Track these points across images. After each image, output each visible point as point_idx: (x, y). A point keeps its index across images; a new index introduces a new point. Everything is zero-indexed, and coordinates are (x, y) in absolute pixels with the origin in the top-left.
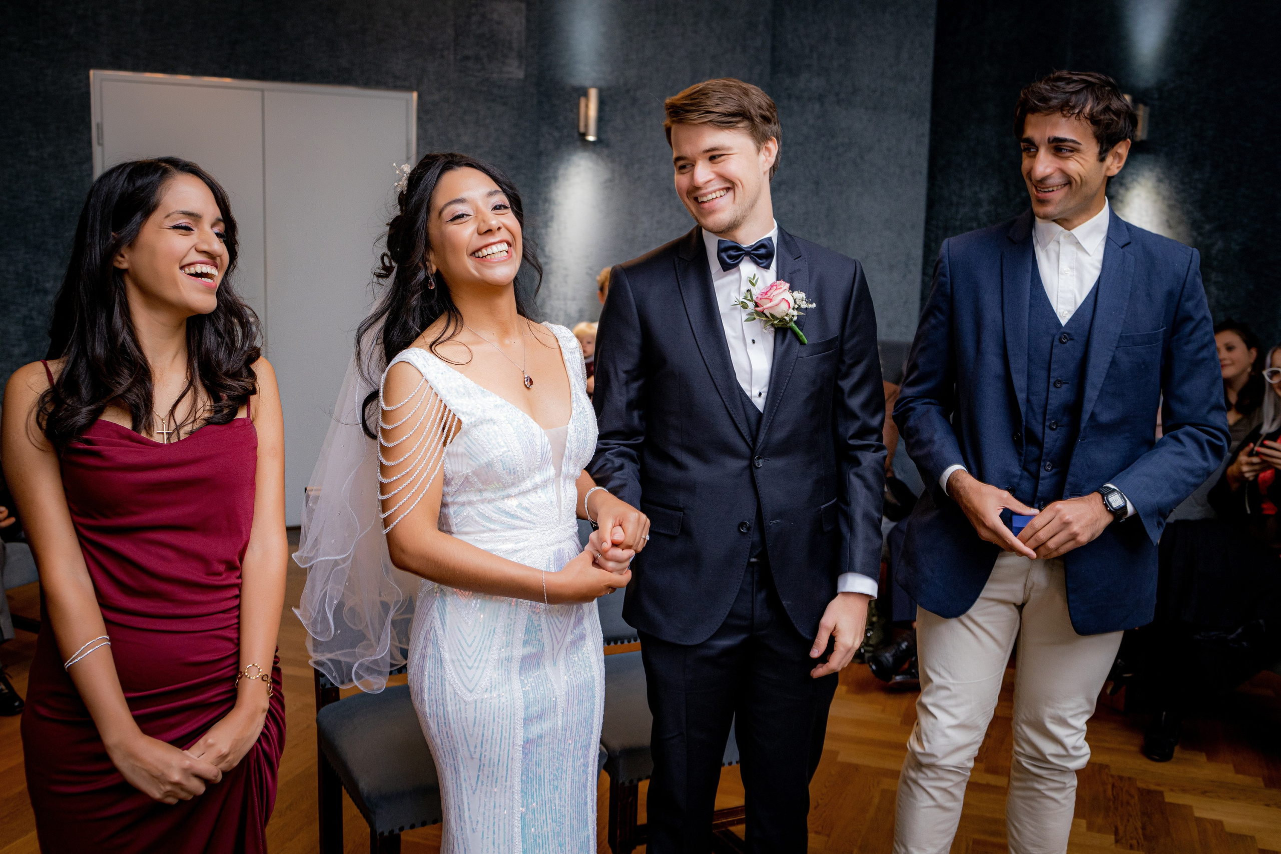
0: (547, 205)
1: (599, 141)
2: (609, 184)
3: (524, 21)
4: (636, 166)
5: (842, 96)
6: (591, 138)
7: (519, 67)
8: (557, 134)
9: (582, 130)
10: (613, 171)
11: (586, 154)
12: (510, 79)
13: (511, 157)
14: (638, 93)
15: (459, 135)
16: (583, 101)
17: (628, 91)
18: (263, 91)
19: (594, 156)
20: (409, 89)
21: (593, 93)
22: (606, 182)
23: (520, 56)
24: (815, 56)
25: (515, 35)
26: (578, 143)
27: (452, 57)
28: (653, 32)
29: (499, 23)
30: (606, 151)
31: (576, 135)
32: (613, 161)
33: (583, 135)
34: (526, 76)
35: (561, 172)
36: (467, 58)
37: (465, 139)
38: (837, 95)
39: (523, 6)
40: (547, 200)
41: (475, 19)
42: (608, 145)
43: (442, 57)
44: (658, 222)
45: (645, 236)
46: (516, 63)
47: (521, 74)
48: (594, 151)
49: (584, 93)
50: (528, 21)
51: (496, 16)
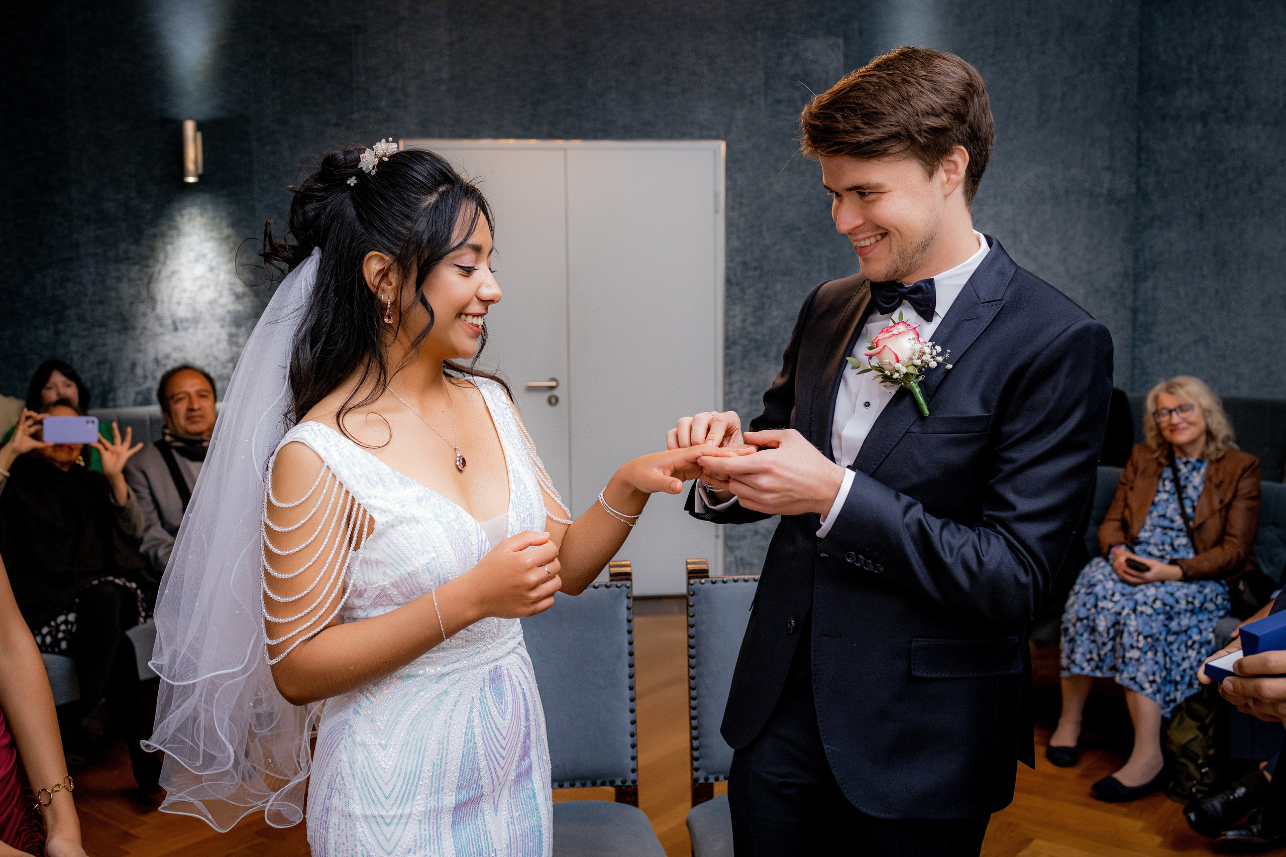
3: (841, 58)
5: (1233, 111)
18: (565, 150)
20: (717, 137)
24: (1195, 67)
27: (762, 102)
28: (993, 56)
29: (812, 62)
36: (779, 102)
37: (778, 188)
38: (1226, 110)
39: (841, 41)
41: (787, 59)
43: (752, 102)
50: (846, 56)
51: (810, 55)
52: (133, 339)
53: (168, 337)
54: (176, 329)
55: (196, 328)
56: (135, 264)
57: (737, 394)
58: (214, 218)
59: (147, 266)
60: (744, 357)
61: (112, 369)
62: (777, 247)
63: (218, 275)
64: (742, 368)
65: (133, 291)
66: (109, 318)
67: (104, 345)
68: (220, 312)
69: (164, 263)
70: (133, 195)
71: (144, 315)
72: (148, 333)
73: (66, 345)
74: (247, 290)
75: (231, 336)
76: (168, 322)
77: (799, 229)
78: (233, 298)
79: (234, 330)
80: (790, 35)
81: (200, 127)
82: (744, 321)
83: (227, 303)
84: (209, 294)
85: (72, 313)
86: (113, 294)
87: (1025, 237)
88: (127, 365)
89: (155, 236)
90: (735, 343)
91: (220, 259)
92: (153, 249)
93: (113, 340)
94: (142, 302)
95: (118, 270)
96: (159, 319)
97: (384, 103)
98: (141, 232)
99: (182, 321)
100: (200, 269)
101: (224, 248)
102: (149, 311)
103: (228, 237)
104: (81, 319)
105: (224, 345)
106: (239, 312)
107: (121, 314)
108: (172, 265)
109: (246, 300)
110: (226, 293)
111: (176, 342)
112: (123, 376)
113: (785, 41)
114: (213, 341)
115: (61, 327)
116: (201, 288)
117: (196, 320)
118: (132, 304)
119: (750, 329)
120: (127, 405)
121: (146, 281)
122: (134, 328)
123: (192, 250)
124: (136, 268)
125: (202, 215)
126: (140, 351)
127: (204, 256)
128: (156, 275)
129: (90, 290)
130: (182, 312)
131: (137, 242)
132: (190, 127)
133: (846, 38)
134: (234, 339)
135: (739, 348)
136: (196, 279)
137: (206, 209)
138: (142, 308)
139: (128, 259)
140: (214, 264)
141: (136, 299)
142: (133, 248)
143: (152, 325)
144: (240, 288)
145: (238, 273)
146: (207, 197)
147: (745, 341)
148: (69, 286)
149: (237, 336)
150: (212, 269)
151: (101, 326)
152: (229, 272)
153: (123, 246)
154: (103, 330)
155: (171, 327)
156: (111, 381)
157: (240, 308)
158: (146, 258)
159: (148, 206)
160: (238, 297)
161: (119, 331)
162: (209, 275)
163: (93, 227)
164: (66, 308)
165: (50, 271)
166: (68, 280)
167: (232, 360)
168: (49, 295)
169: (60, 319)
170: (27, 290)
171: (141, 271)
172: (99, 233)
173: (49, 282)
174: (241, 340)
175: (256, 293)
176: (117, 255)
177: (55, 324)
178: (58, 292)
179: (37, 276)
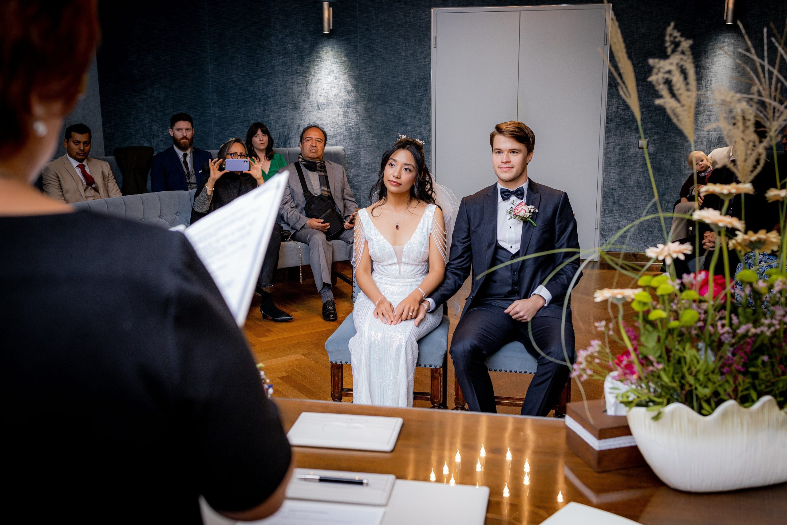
6: (729, 23)
8: (708, 23)
9: (724, 18)
18: (520, 11)
26: (723, 27)
31: (721, 22)
33: (725, 22)
48: (732, 33)
52: (298, 113)
53: (315, 113)
54: (319, 109)
55: (328, 109)
57: (612, 150)
58: (338, 52)
59: (306, 77)
60: (617, 128)
61: (289, 128)
62: (640, 65)
63: (339, 81)
64: (615, 135)
65: (299, 89)
66: (288, 103)
67: (286, 116)
68: (340, 100)
69: (314, 75)
70: (300, 40)
71: (304, 101)
72: (306, 111)
73: (268, 116)
74: (353, 89)
75: (345, 112)
76: (315, 105)
78: (346, 93)
79: (346, 110)
81: (331, 5)
82: (618, 108)
83: (343, 96)
84: (335, 91)
85: (271, 100)
86: (290, 91)
88: (296, 126)
89: (310, 62)
90: (611, 120)
91: (340, 73)
92: (309, 68)
93: (290, 114)
94: (303, 95)
95: (292, 79)
96: (311, 103)
98: (303, 59)
99: (321, 105)
100: (331, 78)
101: (343, 67)
102: (306, 100)
103: (345, 61)
104: (275, 103)
105: (341, 117)
106: (349, 100)
107: (293, 101)
108: (318, 76)
109: (352, 94)
110: (343, 90)
111: (319, 115)
112: (294, 132)
114: (336, 115)
115: (266, 107)
116: (331, 88)
117: (328, 104)
118: (299, 96)
119: (621, 112)
120: (296, 146)
121: (305, 84)
122: (299, 108)
123: (327, 69)
124: (301, 77)
125: (332, 50)
126: (302, 120)
127: (333, 71)
128: (310, 81)
129: (280, 89)
130: (322, 100)
131: (301, 64)
132: (326, 5)
134: (346, 114)
135: (614, 123)
136: (329, 83)
137: (334, 47)
138: (303, 98)
139: (297, 73)
140: (337, 76)
141: (300, 93)
142: (299, 67)
143: (308, 107)
144: (350, 89)
145: (350, 80)
146: (334, 41)
147: (618, 120)
148: (270, 86)
149: (348, 113)
150: (336, 78)
151: (284, 107)
152: (345, 80)
153: (295, 67)
154: (285, 109)
155: (317, 108)
156: (288, 134)
157: (350, 98)
158: (306, 72)
159: (306, 46)
160: (349, 93)
161: (292, 110)
162: (335, 81)
163: (281, 57)
164: (269, 97)
165: (262, 79)
166: (270, 84)
167: (345, 124)
168: (261, 91)
169: (266, 103)
170: (251, 89)
171: (303, 79)
172: (284, 60)
173: (261, 84)
174: (350, 115)
175: (357, 91)
176: (292, 71)
177: (264, 105)
178: (265, 90)
179: (256, 81)
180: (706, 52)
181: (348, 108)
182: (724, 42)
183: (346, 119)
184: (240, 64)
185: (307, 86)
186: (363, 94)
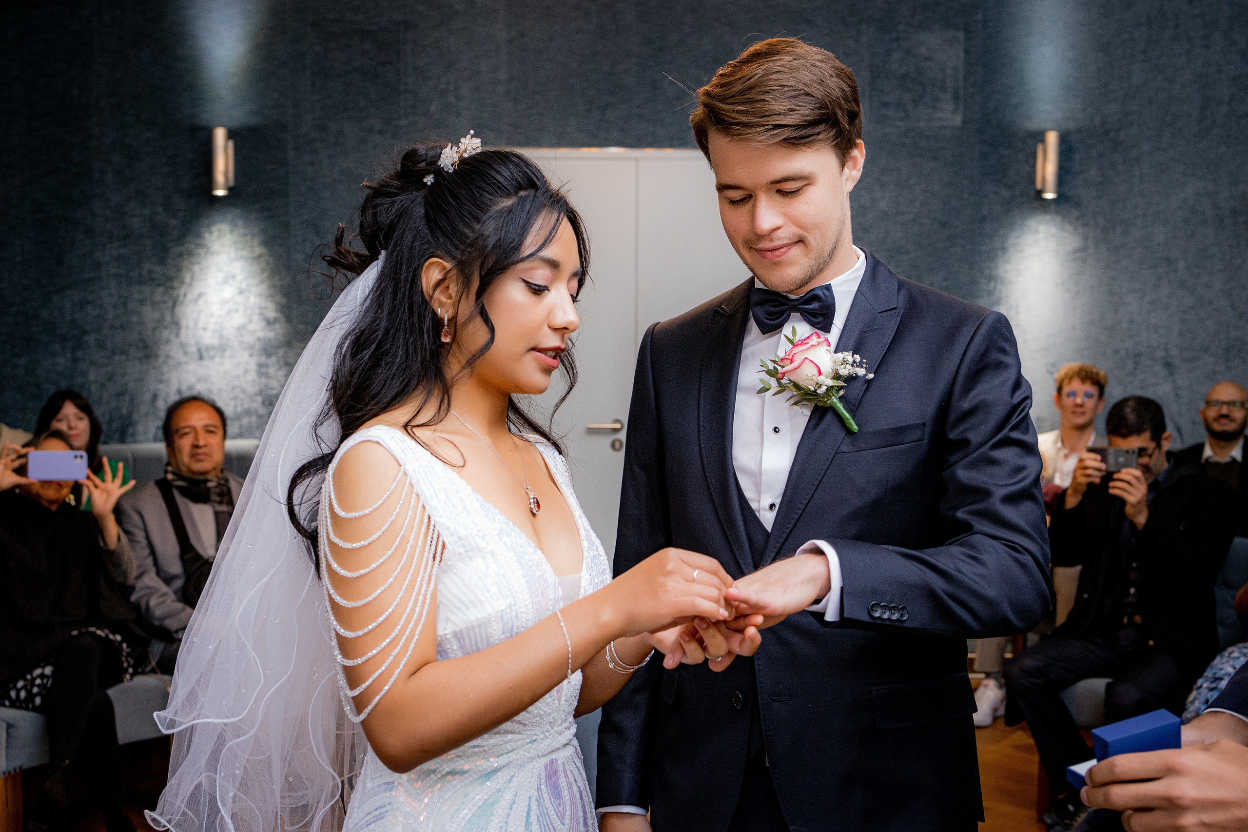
0: (992, 284)
1: (1063, 198)
2: (1080, 255)
3: (961, 54)
4: (1119, 230)
6: (1049, 196)
7: (955, 111)
8: (1006, 193)
9: (1039, 186)
10: (1085, 238)
11: (1048, 217)
12: (943, 127)
13: (943, 225)
14: (1122, 134)
15: (874, 200)
16: (1040, 148)
17: (1107, 132)
18: (636, 160)
19: (1058, 219)
21: (1052, 138)
22: (1075, 251)
23: (956, 98)
25: (950, 72)
26: (1036, 204)
28: (1144, 52)
29: (927, 59)
30: (1075, 213)
31: (1032, 193)
32: (1085, 225)
33: (1039, 193)
34: (964, 122)
35: (1012, 241)
36: (886, 105)
37: (883, 205)
39: (961, 35)
40: (991, 278)
41: (896, 56)
42: (1077, 205)
44: (1152, 303)
45: (1131, 321)
46: (950, 107)
47: (958, 120)
48: (1057, 213)
49: (1039, 137)
50: (967, 52)
51: (923, 51)
52: (154, 368)
53: (192, 367)
54: (201, 358)
55: (223, 357)
56: (159, 285)
58: (245, 235)
59: (172, 288)
61: (132, 401)
63: (248, 299)
65: (156, 315)
66: (130, 345)
67: (124, 374)
68: (249, 339)
69: (190, 285)
70: (159, 209)
71: (168, 342)
72: (171, 362)
73: (84, 374)
74: (278, 315)
75: (260, 366)
76: (193, 349)
77: (907, 253)
78: (263, 323)
79: (263, 359)
80: (901, 27)
81: (232, 135)
83: (257, 330)
84: (238, 319)
85: (91, 338)
86: (134, 319)
87: (1181, 265)
88: (148, 397)
89: (181, 255)
91: (251, 281)
92: (179, 269)
93: (133, 369)
94: (166, 327)
95: (141, 292)
96: (183, 346)
97: (433, 108)
98: (166, 250)
99: (207, 349)
100: (229, 292)
101: (256, 268)
102: (173, 337)
103: (261, 255)
104: (101, 346)
105: (252, 376)
106: (269, 340)
107: (143, 341)
108: (199, 287)
109: (278, 326)
110: (256, 318)
111: (201, 372)
112: (143, 409)
113: (894, 35)
114: (241, 371)
115: (79, 354)
116: (229, 312)
117: (222, 348)
118: (155, 329)
121: (170, 304)
122: (157, 356)
123: (220, 270)
124: (160, 290)
125: (232, 232)
126: (161, 382)
127: (234, 277)
128: (181, 298)
129: (111, 314)
130: (208, 339)
131: (162, 261)
132: (220, 135)
133: (967, 31)
134: (263, 370)
136: (224, 302)
137: (237, 226)
138: (166, 334)
139: (152, 280)
140: (244, 286)
141: (160, 324)
142: (158, 268)
143: (176, 353)
144: (272, 314)
145: (271, 296)
146: (237, 212)
148: (89, 309)
149: (267, 366)
150: (241, 292)
151: (122, 353)
152: (260, 295)
153: (147, 266)
154: (124, 358)
155: (196, 356)
156: (130, 414)
157: (271, 335)
158: (171, 279)
159: (174, 222)
160: (269, 323)
161: (140, 360)
162: (239, 299)
163: (116, 244)
164: (86, 333)
165: (69, 293)
166: (88, 302)
167: (261, 393)
168: (68, 318)
169: (79, 345)
170: (45, 314)
171: (165, 293)
172: (122, 251)
173: (68, 305)
174: (271, 371)
175: (289, 319)
176: (141, 275)
177: (73, 350)
178: (77, 315)
179: (56, 298)
180: (1004, 250)
181: (269, 355)
182: (1037, 232)
183: (264, 380)
184: (19, 259)
185: (174, 306)
186: (301, 327)
